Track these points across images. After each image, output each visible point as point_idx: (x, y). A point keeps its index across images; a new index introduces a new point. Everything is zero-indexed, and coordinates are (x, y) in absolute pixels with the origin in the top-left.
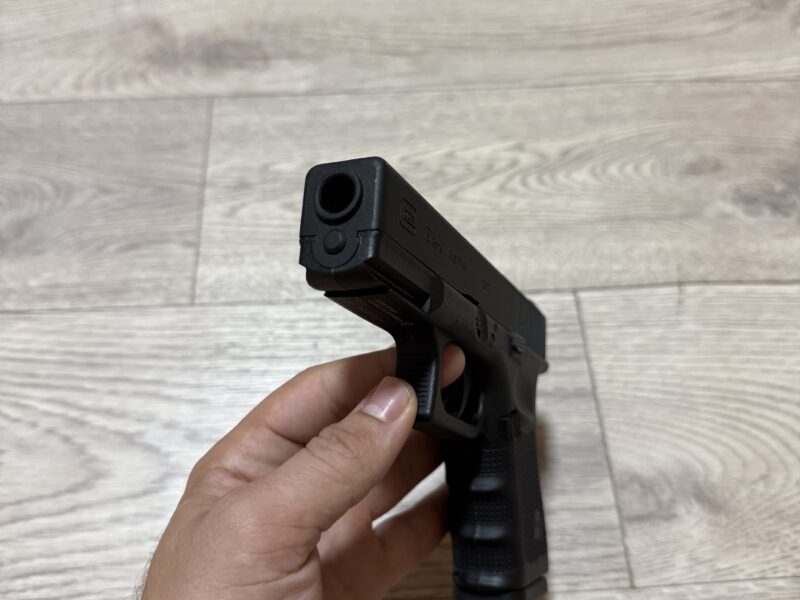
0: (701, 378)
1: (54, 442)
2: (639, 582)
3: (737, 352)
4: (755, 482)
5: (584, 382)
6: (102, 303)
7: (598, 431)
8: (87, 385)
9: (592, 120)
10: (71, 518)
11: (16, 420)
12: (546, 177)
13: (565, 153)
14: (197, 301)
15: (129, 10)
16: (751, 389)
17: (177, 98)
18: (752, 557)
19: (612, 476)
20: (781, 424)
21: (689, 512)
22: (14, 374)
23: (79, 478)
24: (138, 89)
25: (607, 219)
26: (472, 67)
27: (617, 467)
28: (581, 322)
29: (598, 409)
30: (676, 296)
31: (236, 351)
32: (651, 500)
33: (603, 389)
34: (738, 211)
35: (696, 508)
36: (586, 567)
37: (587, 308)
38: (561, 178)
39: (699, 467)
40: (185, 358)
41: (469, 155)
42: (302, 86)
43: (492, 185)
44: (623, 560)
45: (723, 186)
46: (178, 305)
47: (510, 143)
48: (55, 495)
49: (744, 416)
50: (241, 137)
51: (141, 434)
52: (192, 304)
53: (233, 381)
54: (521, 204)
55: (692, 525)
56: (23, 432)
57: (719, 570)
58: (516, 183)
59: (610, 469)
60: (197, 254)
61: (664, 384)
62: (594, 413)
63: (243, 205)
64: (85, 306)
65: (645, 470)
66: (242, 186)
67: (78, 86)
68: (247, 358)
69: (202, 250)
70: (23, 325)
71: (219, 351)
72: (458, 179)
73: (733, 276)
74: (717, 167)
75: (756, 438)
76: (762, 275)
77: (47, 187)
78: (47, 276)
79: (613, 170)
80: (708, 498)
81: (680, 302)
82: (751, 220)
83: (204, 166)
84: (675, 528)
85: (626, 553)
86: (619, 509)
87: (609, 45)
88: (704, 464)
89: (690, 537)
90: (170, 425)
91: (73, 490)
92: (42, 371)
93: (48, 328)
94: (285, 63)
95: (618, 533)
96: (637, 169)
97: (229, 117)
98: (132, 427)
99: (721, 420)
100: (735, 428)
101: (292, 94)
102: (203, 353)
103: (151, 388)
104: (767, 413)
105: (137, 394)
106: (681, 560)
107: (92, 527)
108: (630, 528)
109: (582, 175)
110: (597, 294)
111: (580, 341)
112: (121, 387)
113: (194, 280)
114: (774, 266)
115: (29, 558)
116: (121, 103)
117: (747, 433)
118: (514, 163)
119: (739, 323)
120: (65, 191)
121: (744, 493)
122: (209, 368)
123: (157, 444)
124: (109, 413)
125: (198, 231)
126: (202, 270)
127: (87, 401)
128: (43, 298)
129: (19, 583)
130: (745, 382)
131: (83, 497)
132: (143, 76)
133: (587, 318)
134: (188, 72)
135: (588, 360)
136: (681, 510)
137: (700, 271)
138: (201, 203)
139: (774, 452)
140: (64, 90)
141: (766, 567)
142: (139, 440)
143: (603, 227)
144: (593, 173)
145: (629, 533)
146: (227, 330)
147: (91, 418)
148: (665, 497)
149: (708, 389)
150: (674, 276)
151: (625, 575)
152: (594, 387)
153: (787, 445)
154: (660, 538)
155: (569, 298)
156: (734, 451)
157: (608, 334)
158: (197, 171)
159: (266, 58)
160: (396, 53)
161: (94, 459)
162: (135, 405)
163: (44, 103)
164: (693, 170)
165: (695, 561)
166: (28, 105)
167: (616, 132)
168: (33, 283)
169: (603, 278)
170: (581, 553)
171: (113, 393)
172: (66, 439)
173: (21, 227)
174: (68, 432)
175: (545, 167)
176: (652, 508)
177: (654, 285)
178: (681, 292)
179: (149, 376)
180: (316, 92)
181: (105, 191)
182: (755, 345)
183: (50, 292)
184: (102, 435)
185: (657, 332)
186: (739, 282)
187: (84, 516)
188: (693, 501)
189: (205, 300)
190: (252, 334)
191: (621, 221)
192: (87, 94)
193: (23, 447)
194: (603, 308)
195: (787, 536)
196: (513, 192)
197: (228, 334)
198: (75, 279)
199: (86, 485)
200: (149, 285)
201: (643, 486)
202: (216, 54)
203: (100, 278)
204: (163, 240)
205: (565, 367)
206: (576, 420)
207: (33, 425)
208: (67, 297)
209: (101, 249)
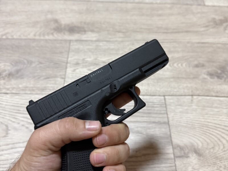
0: (197, 121)
1: (24, 128)
3: (207, 114)
4: (210, 149)
5: (166, 120)
6: (39, 92)
7: (169, 133)
11: (14, 122)
15: (49, 16)
16: (210, 124)
17: (61, 40)
18: (209, 169)
19: (172, 145)
20: (218, 134)
21: (192, 156)
22: (14, 110)
24: (51, 37)
25: (173, 78)
26: (139, 36)
27: (174, 143)
28: (166, 104)
29: (169, 127)
30: (191, 99)
32: (182, 152)
33: (171, 122)
34: (208, 77)
35: (195, 155)
37: (167, 100)
39: (195, 144)
42: (94, 39)
44: (175, 168)
45: (205, 71)
49: (208, 131)
50: (78, 51)
55: (193, 159)
56: (16, 125)
59: (172, 143)
60: (65, 81)
61: (187, 122)
62: (168, 128)
63: (77, 69)
64: (34, 93)
65: (181, 144)
66: (77, 64)
67: (35, 35)
69: (66, 80)
70: (17, 97)
73: (206, 94)
74: (203, 66)
75: (211, 137)
76: (214, 94)
77: (25, 61)
78: (24, 85)
79: (175, 65)
80: (197, 152)
81: (192, 100)
82: (212, 80)
83: (68, 58)
84: (189, 160)
85: (175, 166)
86: (174, 154)
87: (176, 32)
88: (197, 143)
89: (192, 162)
92: (21, 109)
93: (24, 98)
94: (90, 33)
95: (173, 160)
96: (182, 65)
97: (75, 46)
99: (202, 132)
100: (206, 134)
101: (92, 41)
104: (214, 131)
106: (190, 168)
108: (177, 159)
110: (170, 97)
111: (165, 109)
114: (217, 92)
116: (46, 40)
117: (209, 136)
119: (208, 107)
120: (30, 63)
121: (207, 151)
125: (65, 75)
128: (23, 90)
130: (208, 122)
132: (52, 34)
133: (167, 103)
134: (64, 34)
135: (167, 114)
136: (190, 155)
137: (198, 93)
138: (66, 68)
139: (216, 141)
140: (31, 36)
143: (172, 80)
145: (176, 161)
148: (186, 151)
149: (199, 123)
150: (191, 94)
152: (168, 122)
153: (219, 140)
154: (184, 162)
155: (163, 98)
156: (205, 141)
157: (173, 108)
158: (66, 59)
159: (85, 31)
160: (119, 32)
163: (26, 39)
164: (197, 66)
165: (194, 169)
166: (21, 39)
167: (176, 55)
168: (20, 86)
169: (172, 93)
170: (164, 165)
172: (27, 128)
173: (18, 71)
174: (27, 126)
176: (183, 154)
177: (185, 95)
178: (192, 98)
180: (98, 41)
181: (41, 63)
182: (211, 113)
183: (25, 89)
185: (186, 108)
186: (208, 96)
188: (194, 153)
191: (177, 78)
192: (37, 37)
193: (15, 129)
194: (172, 101)
195: (219, 163)
198: (32, 86)
200: (51, 88)
201: (180, 148)
202: (72, 29)
203: (39, 86)
204: (56, 77)
205: (161, 116)
206: (163, 130)
207: (19, 123)
208: (30, 90)
209: (39, 78)
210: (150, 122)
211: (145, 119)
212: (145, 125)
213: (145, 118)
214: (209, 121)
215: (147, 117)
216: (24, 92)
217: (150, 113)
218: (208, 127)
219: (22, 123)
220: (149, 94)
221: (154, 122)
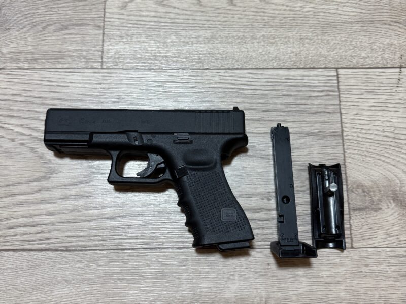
1: (25, 150)
2: (355, 245)
5: (336, 127)
10: (38, 196)
19: (347, 185)
21: (389, 207)
29: (343, 145)
33: (347, 133)
35: (393, 206)
39: (397, 181)
59: (346, 180)
65: (367, 182)
84: (379, 215)
86: (349, 204)
88: (401, 180)
91: (38, 180)
106: (380, 234)
131: (45, 184)
135: (341, 114)
136: (384, 206)
148: (376, 198)
152: (342, 131)
172: (32, 149)
193: (8, 153)
199: (45, 177)
203: (46, 48)
206: (329, 150)
207: (13, 140)
209: (44, 28)
219: (19, 139)
221: (309, 134)
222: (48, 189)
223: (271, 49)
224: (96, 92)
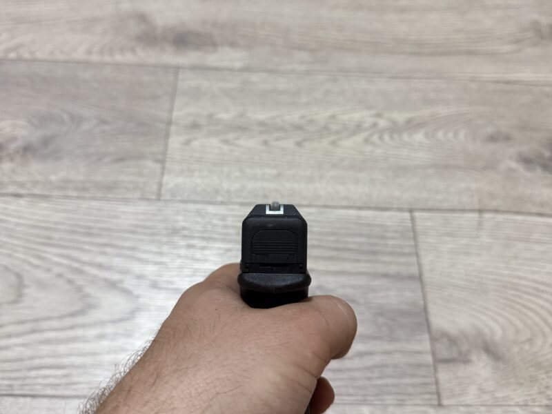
0: (492, 273)
1: (62, 282)
2: (444, 402)
3: (516, 258)
4: (523, 343)
5: (414, 270)
6: (98, 195)
7: (422, 302)
8: (87, 247)
9: (427, 102)
10: (70, 333)
11: (37, 267)
12: (395, 136)
13: (409, 121)
14: (162, 198)
15: (126, 6)
16: (524, 282)
17: (155, 66)
18: (519, 391)
19: (430, 333)
20: (542, 307)
21: (479, 359)
23: (77, 307)
24: (129, 58)
25: (435, 166)
26: (350, 61)
27: (434, 327)
28: (414, 231)
29: (423, 288)
30: (477, 219)
31: (186, 232)
32: (455, 349)
33: (427, 276)
34: (520, 168)
35: (484, 357)
36: (410, 390)
37: (420, 225)
38: (405, 137)
39: (486, 330)
40: (152, 234)
41: (345, 117)
42: (238, 65)
43: (359, 138)
44: (434, 387)
45: (512, 151)
46: (148, 200)
47: (373, 112)
48: (61, 317)
49: (518, 300)
50: (196, 94)
51: (121, 281)
52: (158, 199)
53: (183, 252)
54: (379, 151)
55: (481, 368)
56: (42, 275)
57: (497, 398)
58: (375, 138)
59: (429, 327)
60: (163, 168)
61: (466, 275)
62: (420, 290)
63: (195, 139)
64: (87, 195)
65: (452, 330)
66: (195, 126)
67: (89, 52)
68: (192, 238)
69: (167, 165)
70: (45, 205)
71: (175, 231)
72: (337, 132)
73: (514, 209)
74: (508, 138)
75: (525, 314)
76: (534, 210)
77: (65, 117)
78: (62, 175)
79: (440, 134)
80: (491, 351)
81: (480, 224)
82: (529, 174)
83: (171, 111)
84: (468, 368)
85: (437, 383)
86: (433, 353)
87: (442, 54)
88: (491, 329)
89: (479, 375)
90: (140, 277)
91: (73, 314)
92: (55, 235)
93: (62, 208)
94: (227, 49)
95: (432, 370)
96: (455, 135)
97: (188, 81)
98: (115, 277)
99: (503, 301)
101: (231, 70)
102: (164, 232)
103: (128, 252)
104: (533, 299)
105: (119, 255)
107: (84, 340)
108: (441, 367)
109: (419, 137)
110: (426, 214)
111: (412, 243)
112: (108, 250)
113: (160, 185)
114: (542, 205)
115: (41, 357)
116: (117, 66)
117: (520, 311)
118: (375, 125)
120: (77, 120)
121: (516, 349)
122: (168, 242)
123: (131, 288)
124: (100, 266)
125: (164, 153)
126: (166, 179)
127: (86, 258)
129: (34, 373)
130: (519, 278)
131: (79, 320)
132: (133, 50)
133: (419, 229)
134: (163, 50)
135: (418, 255)
136: (474, 357)
137: (494, 204)
138: (167, 135)
139: (536, 324)
140: (80, 54)
141: (528, 398)
142: (119, 285)
143: (430, 171)
144: (426, 135)
145: (440, 370)
146: (180, 218)
147: (88, 269)
148: (464, 348)
149: (496, 280)
150: (476, 206)
151: (435, 397)
152: (421, 274)
153: (545, 321)
154: (459, 374)
155: (407, 215)
156: (511, 322)
157: (432, 240)
158: (166, 114)
159: (215, 45)
160: (301, 48)
161: (88, 296)
162: (118, 262)
163: (65, 62)
164: (493, 139)
165: (482, 391)
166: (56, 62)
167: (442, 111)
168: (53, 178)
169: (430, 204)
170: (407, 381)
171: (104, 253)
172: (70, 281)
173: (46, 141)
174: (70, 276)
175: (395, 129)
176: (455, 355)
177: (463, 210)
178: (480, 217)
179: (128, 244)
180: (247, 69)
181: (103, 122)
182: (527, 254)
183: (65, 184)
184: (94, 280)
185: (464, 241)
186: (518, 213)
187: (79, 332)
188: (482, 352)
189: (167, 197)
190: (197, 223)
191: (443, 168)
192: (95, 58)
193: (41, 285)
194: (429, 223)
195: (543, 379)
196: (373, 144)
197: (181, 221)
198: (81, 177)
199: (81, 312)
200: (130, 186)
201: (450, 340)
202: (182, 39)
204: (141, 157)
205: (402, 259)
206: (408, 294)
207: (48, 270)
208: (76, 189)
209: (100, 159)
210: (376, 275)
211: (363, 267)
212: (362, 281)
213: (363, 265)
214: (521, 274)
215: (367, 261)
216: (61, 193)
217: (374, 253)
218: (517, 290)
219: (57, 270)
220: (373, 205)
221: (385, 276)
222: (83, 326)
223: (341, 188)
224: (149, 224)
